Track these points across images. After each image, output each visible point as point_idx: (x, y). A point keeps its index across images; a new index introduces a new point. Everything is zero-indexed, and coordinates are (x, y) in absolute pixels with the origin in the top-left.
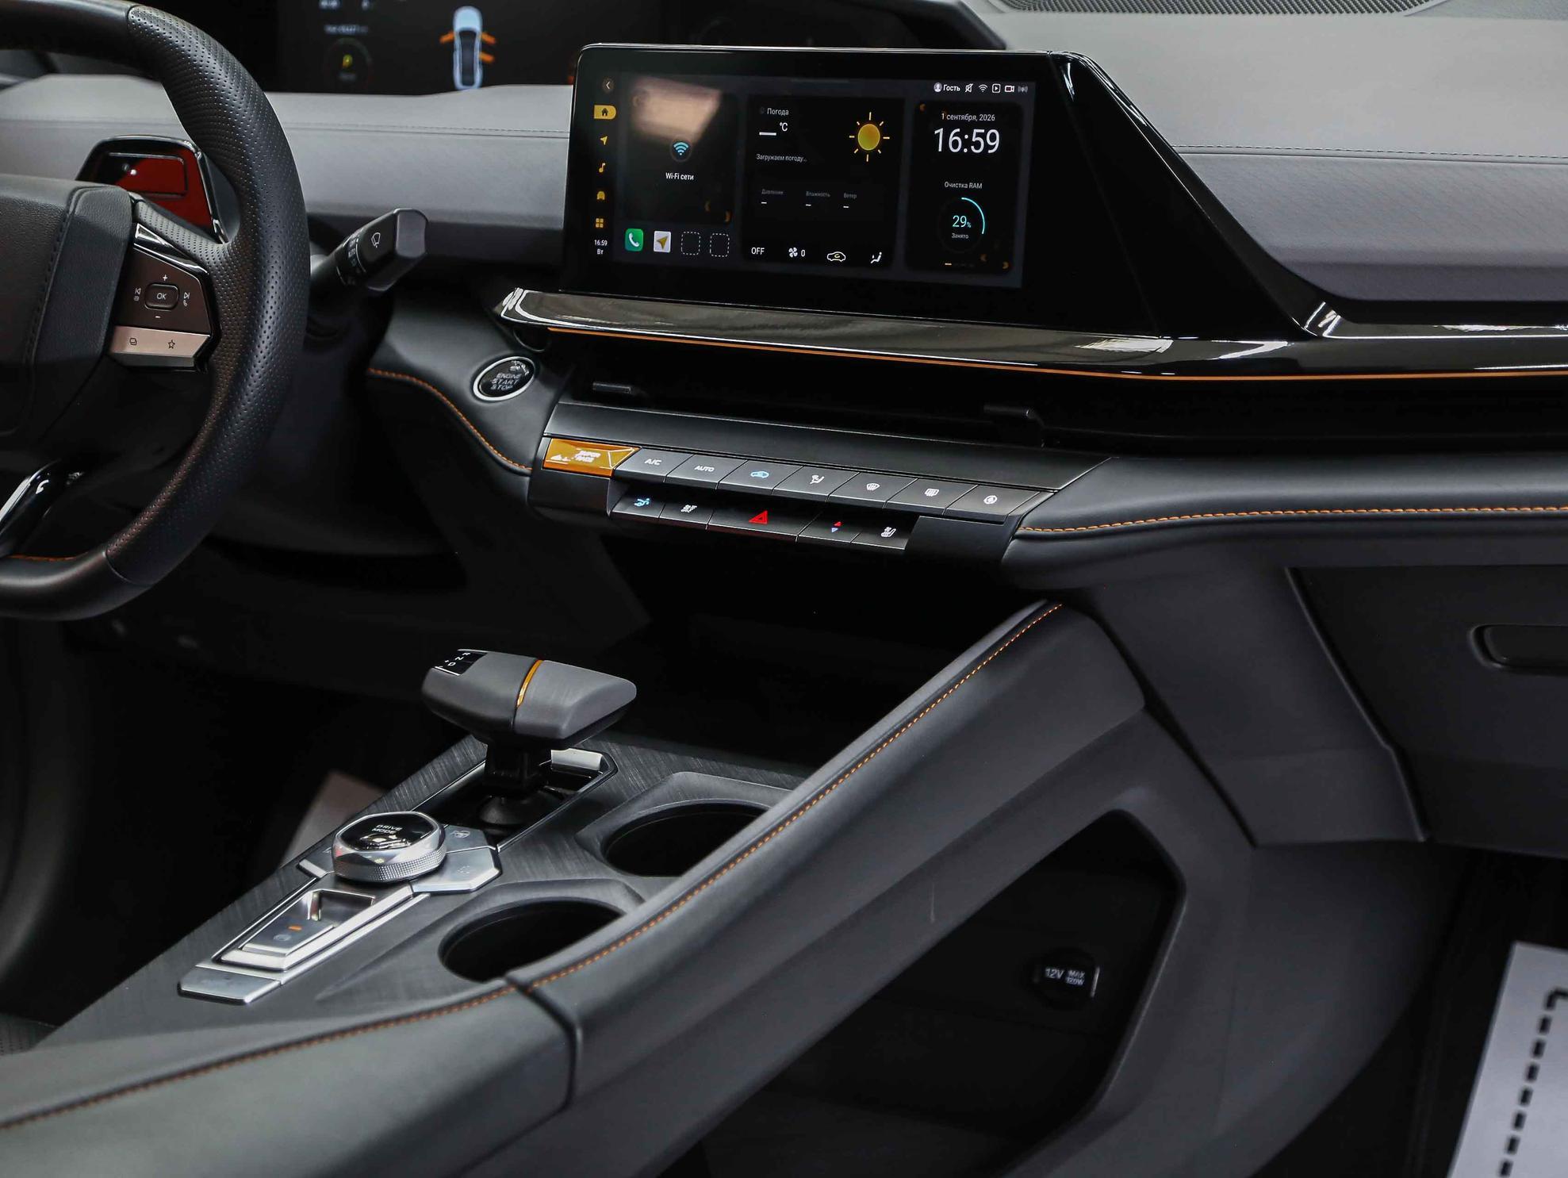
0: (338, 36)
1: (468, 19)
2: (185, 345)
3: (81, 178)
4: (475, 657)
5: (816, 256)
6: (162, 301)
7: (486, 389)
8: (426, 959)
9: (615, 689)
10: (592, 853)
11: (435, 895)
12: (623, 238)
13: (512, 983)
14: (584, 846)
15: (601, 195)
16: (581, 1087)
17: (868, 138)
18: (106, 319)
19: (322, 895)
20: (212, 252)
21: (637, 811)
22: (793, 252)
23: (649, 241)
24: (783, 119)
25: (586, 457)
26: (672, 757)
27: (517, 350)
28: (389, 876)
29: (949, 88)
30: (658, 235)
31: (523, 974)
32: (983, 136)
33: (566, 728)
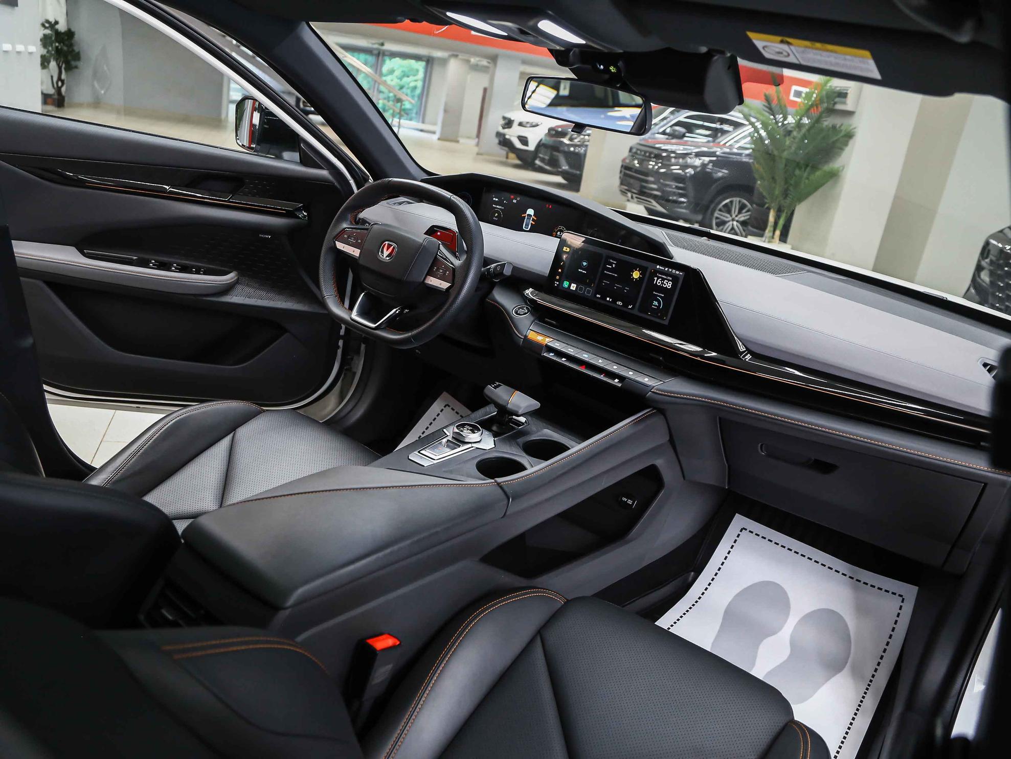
0: (496, 208)
1: (530, 212)
2: (445, 285)
3: (426, 233)
4: (499, 386)
5: (614, 302)
6: (441, 272)
7: (516, 313)
8: (472, 468)
9: (534, 404)
10: (520, 447)
11: (477, 448)
12: (563, 283)
13: (496, 482)
14: (518, 445)
15: (560, 270)
16: (508, 513)
17: (636, 275)
18: (426, 272)
19: (448, 440)
20: (457, 263)
21: (533, 437)
22: (608, 299)
23: (570, 285)
24: (614, 264)
25: (540, 339)
26: (544, 424)
27: (526, 304)
28: (467, 440)
29: (661, 268)
30: (573, 285)
31: (499, 480)
32: (667, 283)
33: (520, 412)
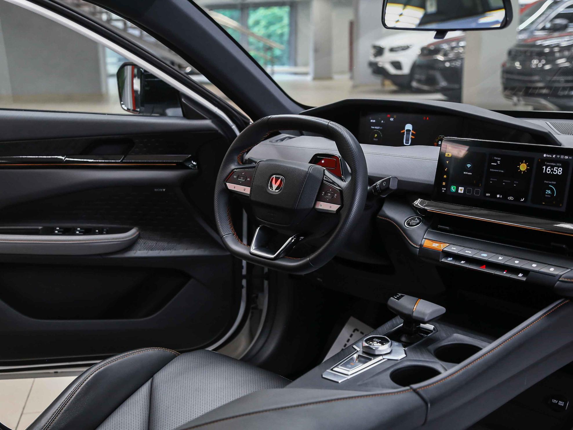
0: (375, 129)
1: (409, 127)
2: (334, 207)
3: (309, 163)
4: (402, 296)
5: (505, 197)
6: (329, 196)
7: (408, 224)
8: (386, 378)
9: (440, 310)
10: (431, 354)
11: (389, 360)
12: (450, 188)
13: (411, 388)
14: (429, 351)
15: (445, 176)
16: (429, 418)
17: (523, 167)
18: (315, 199)
19: (359, 356)
20: (343, 184)
21: (444, 343)
22: (498, 196)
23: (457, 189)
24: (499, 160)
25: (435, 245)
26: (454, 329)
27: (417, 214)
28: (377, 353)
29: (548, 156)
30: (460, 188)
31: (415, 386)
32: (557, 170)
33: (426, 319)
